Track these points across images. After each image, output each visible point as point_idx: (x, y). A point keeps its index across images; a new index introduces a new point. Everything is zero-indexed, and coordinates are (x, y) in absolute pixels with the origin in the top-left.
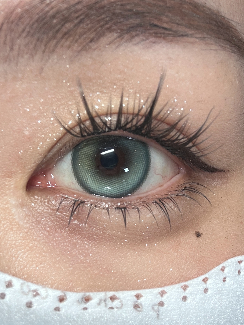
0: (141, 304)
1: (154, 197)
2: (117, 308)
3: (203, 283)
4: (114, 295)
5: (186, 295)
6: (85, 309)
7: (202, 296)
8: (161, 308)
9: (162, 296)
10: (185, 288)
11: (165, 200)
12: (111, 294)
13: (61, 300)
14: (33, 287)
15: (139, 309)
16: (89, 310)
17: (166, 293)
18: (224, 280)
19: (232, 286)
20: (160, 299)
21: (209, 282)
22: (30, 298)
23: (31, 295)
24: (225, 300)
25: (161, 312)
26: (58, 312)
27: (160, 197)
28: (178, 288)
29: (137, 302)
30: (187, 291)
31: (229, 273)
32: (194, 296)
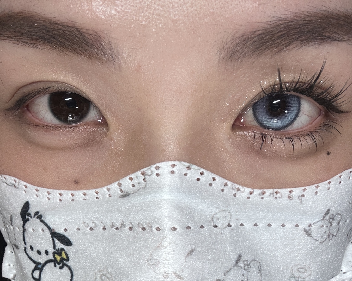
0: (292, 196)
1: (307, 131)
2: (279, 198)
3: (328, 184)
4: (278, 191)
5: (318, 191)
6: (263, 198)
7: (326, 192)
8: (303, 198)
9: (304, 191)
10: (317, 187)
11: (314, 133)
12: (276, 190)
13: (251, 193)
14: (238, 186)
15: (290, 198)
16: (264, 199)
17: (306, 190)
18: (340, 183)
19: (344, 186)
20: (303, 193)
21: (331, 184)
22: (235, 192)
23: (236, 190)
24: (339, 194)
25: (303, 200)
26: (249, 199)
27: (311, 131)
28: (314, 187)
29: (290, 194)
30: (318, 189)
31: (343, 179)
32: (322, 192)
